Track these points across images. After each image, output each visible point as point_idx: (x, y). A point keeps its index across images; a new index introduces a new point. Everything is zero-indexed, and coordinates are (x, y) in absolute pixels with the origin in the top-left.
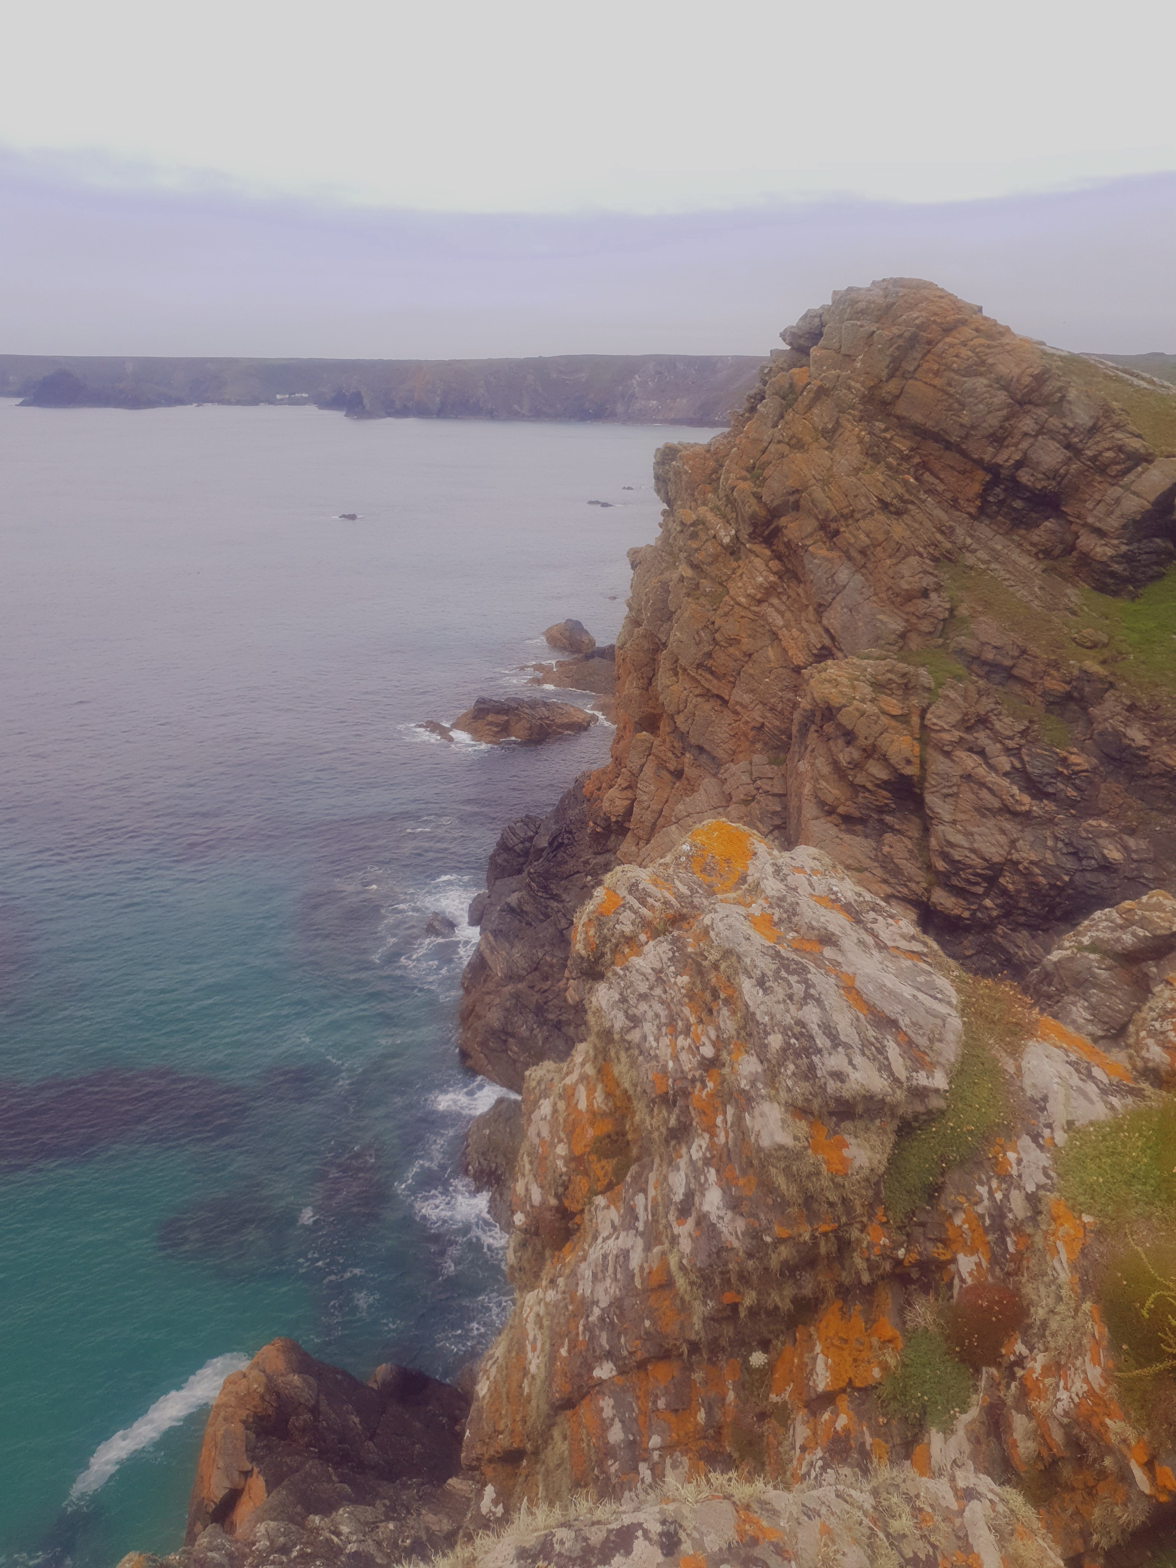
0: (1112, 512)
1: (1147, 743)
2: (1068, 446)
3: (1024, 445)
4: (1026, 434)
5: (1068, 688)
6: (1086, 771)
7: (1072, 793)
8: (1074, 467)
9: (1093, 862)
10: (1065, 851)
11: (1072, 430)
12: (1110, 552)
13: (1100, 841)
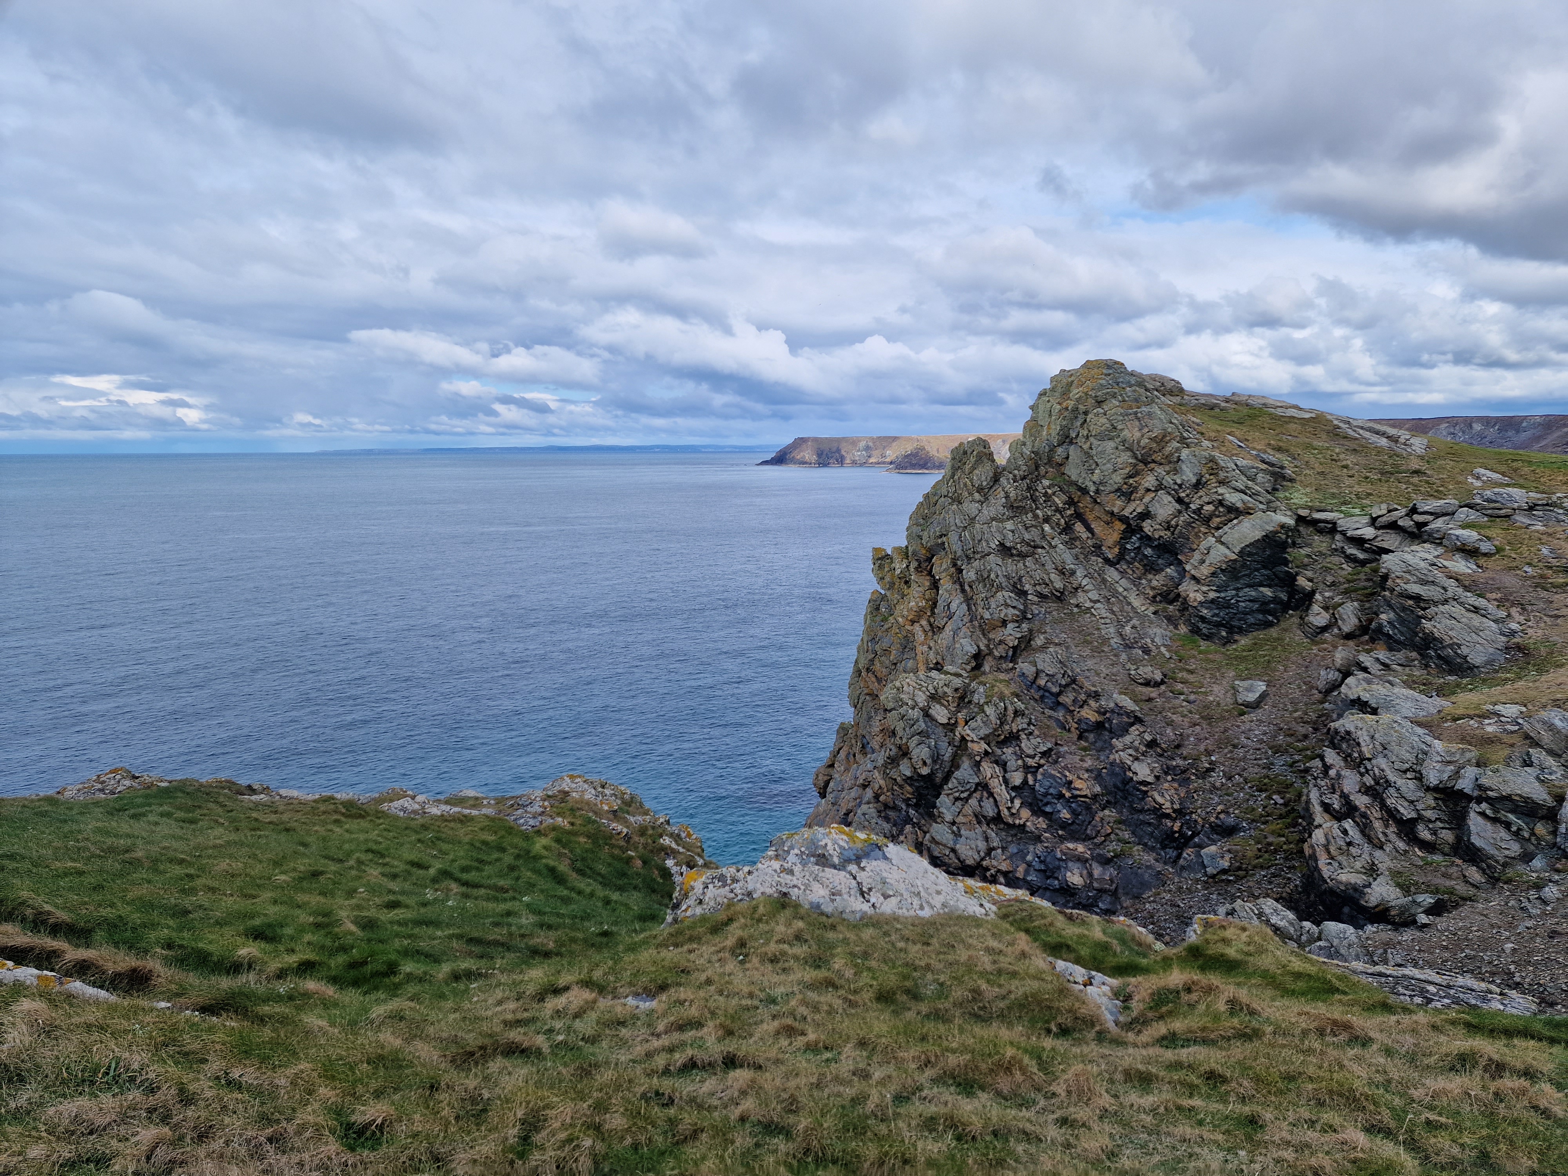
0: (1204, 562)
1: (1150, 779)
2: (1179, 501)
3: (1147, 499)
4: (1148, 490)
5: (1100, 719)
6: (1085, 796)
7: (1065, 814)
8: (1184, 518)
9: (1056, 882)
10: (1037, 867)
11: (1180, 486)
12: (1200, 597)
13: (1070, 864)
